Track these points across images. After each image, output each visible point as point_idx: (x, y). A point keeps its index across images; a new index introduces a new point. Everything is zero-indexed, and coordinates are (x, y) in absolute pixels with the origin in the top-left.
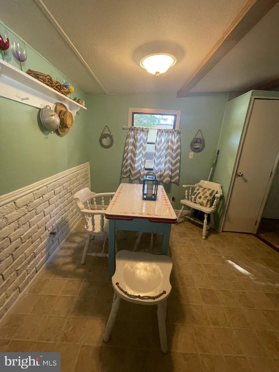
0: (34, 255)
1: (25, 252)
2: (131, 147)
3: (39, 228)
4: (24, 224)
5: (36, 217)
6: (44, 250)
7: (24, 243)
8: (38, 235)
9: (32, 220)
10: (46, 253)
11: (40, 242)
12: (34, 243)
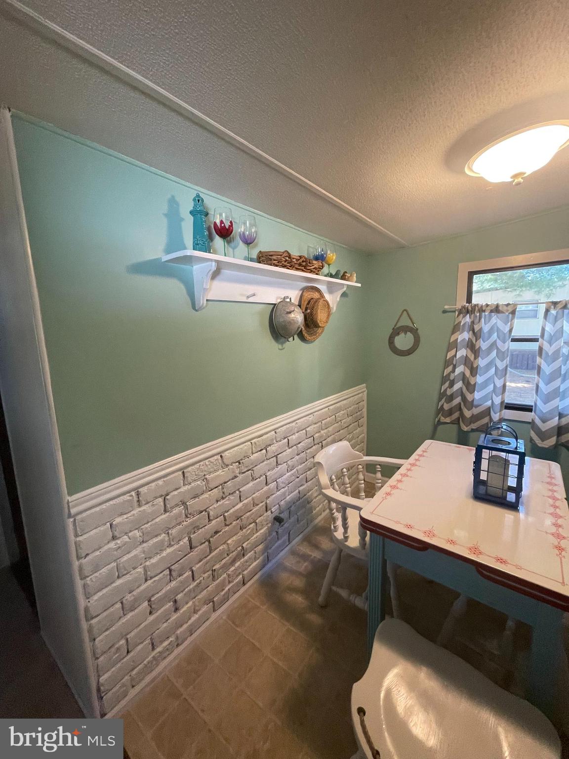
0: (242, 552)
1: (229, 542)
2: (462, 353)
3: (255, 505)
4: (232, 494)
5: (251, 484)
6: (261, 547)
7: (228, 525)
8: (252, 517)
9: (244, 488)
10: (263, 554)
11: (255, 531)
12: (244, 530)
